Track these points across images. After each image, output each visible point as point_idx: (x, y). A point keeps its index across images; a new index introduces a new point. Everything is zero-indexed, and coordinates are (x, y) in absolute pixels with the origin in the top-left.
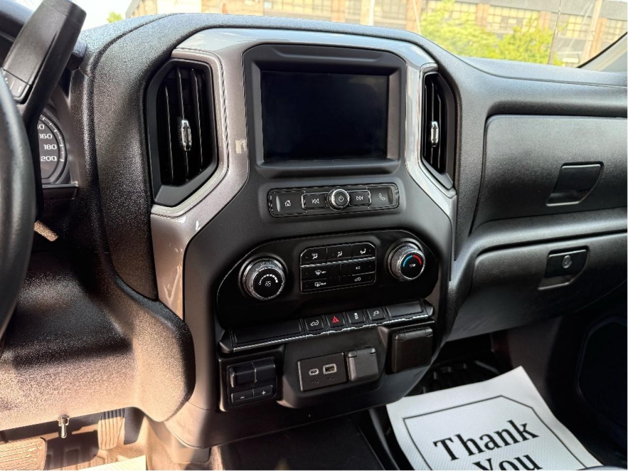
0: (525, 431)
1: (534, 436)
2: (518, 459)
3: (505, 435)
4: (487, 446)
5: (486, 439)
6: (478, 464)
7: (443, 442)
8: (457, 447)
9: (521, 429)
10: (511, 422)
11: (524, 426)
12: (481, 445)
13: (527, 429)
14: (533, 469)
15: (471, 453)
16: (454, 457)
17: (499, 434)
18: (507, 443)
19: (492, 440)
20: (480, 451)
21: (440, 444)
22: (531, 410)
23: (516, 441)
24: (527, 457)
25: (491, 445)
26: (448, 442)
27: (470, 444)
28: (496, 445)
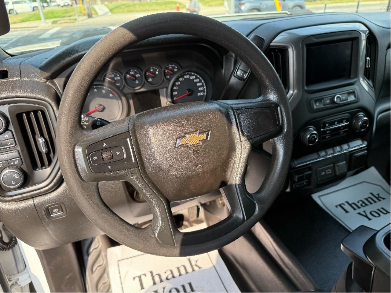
0: (379, 197)
1: (384, 199)
2: (378, 210)
3: (370, 200)
4: (361, 205)
5: (361, 203)
6: (359, 214)
7: (340, 205)
8: (347, 207)
9: (377, 196)
10: (372, 194)
11: (378, 194)
12: (359, 205)
13: (381, 196)
14: (386, 214)
15: (355, 209)
16: (347, 212)
17: (367, 199)
18: (371, 203)
19: (363, 202)
20: (359, 208)
21: (339, 207)
22: (380, 187)
23: (375, 202)
24: (382, 208)
25: (364, 205)
26: (343, 206)
27: (353, 205)
28: (366, 205)
